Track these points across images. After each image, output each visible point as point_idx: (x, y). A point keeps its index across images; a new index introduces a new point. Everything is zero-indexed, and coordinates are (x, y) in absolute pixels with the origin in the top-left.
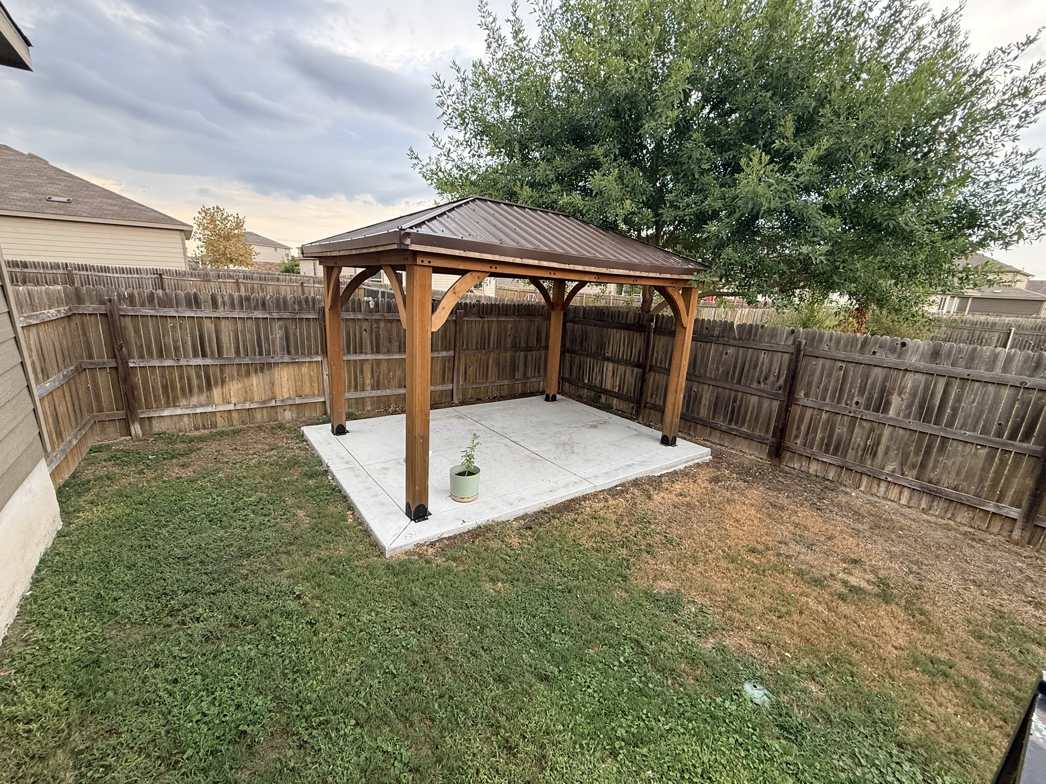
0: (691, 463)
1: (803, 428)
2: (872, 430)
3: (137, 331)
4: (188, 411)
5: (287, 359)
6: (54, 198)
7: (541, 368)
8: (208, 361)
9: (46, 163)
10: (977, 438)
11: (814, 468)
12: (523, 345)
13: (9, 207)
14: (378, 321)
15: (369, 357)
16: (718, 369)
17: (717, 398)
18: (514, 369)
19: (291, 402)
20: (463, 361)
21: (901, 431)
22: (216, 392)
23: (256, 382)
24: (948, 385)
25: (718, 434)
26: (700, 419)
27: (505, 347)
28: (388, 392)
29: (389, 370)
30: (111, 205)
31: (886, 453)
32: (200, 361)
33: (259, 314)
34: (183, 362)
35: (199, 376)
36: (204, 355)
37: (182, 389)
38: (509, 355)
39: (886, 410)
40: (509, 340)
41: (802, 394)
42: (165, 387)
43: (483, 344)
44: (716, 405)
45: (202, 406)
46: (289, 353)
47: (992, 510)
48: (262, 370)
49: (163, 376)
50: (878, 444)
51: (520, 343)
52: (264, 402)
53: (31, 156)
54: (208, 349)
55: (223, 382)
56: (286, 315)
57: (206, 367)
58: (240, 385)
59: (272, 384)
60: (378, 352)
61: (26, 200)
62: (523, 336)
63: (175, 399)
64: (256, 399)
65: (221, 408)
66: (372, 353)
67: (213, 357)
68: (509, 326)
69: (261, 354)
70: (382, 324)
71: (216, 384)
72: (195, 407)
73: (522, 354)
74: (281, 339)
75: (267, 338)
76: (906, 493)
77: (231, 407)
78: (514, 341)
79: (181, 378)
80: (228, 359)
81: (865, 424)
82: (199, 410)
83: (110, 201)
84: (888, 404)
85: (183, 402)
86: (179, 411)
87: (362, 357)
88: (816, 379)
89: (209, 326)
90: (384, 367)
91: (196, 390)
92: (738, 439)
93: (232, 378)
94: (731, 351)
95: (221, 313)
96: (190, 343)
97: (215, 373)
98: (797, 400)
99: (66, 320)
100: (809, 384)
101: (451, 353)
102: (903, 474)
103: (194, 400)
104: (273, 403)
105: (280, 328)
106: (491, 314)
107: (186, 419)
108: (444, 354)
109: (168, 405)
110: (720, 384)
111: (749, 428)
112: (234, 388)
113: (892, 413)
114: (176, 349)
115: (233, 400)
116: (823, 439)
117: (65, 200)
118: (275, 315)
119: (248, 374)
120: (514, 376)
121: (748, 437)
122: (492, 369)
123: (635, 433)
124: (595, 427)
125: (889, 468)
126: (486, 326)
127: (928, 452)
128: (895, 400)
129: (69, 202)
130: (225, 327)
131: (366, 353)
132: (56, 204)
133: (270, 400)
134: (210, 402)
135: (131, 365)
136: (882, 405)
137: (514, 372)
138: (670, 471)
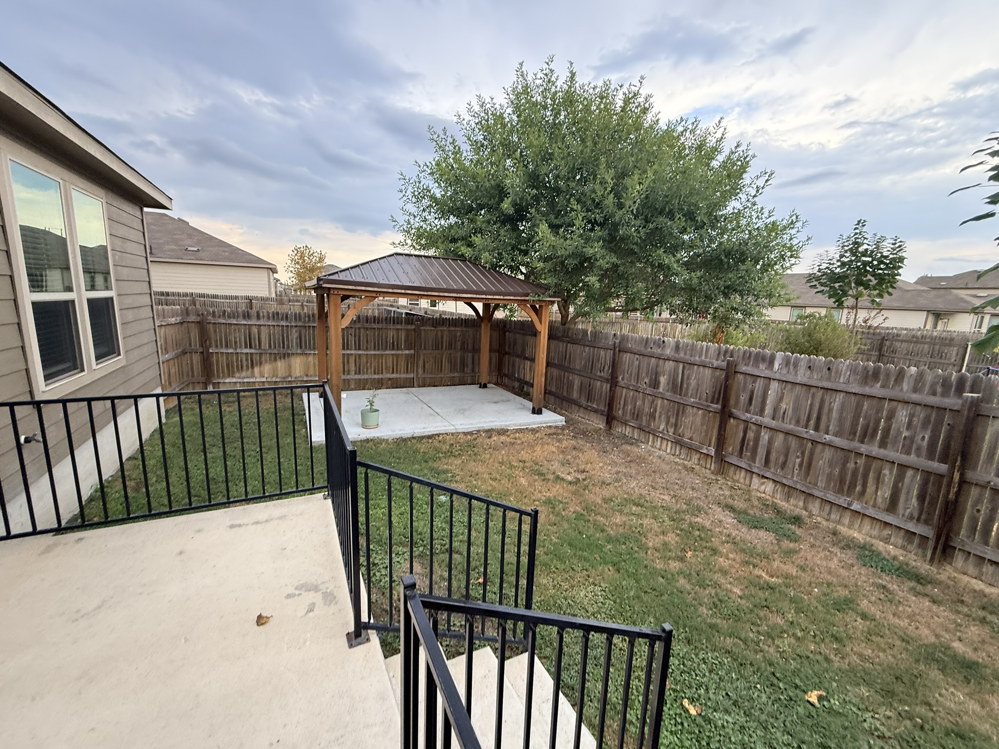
0: (544, 425)
1: (622, 403)
2: (653, 402)
3: (215, 332)
4: (239, 380)
5: (299, 351)
6: (190, 249)
7: (476, 363)
8: (253, 351)
9: (188, 223)
10: (696, 403)
11: (628, 431)
12: (470, 347)
13: (162, 256)
14: (359, 329)
15: (353, 352)
16: (581, 363)
17: (581, 384)
18: (463, 365)
19: (301, 379)
20: (422, 357)
21: (665, 401)
22: (257, 370)
23: (280, 365)
24: (684, 368)
25: (582, 410)
26: (572, 400)
27: (455, 349)
28: (366, 377)
29: (367, 362)
30: (224, 251)
31: (660, 417)
32: (248, 351)
33: (284, 323)
34: (239, 351)
35: (247, 360)
36: (251, 347)
37: (237, 366)
38: (459, 354)
39: (658, 388)
40: (459, 344)
41: (620, 378)
42: (228, 365)
43: (437, 346)
44: (581, 389)
45: (248, 377)
46: (301, 347)
47: (705, 451)
48: (284, 357)
49: (227, 359)
50: (656, 411)
51: (467, 348)
52: (284, 378)
53: (180, 220)
54: (253, 344)
55: (261, 363)
56: (300, 324)
57: (251, 354)
58: (271, 366)
59: (290, 367)
60: (359, 349)
61: (173, 250)
62: (470, 342)
63: (233, 372)
64: (279, 376)
65: (258, 380)
66: (356, 349)
67: (255, 348)
68: (458, 334)
69: (284, 347)
70: (362, 331)
71: (257, 365)
72: (244, 378)
73: (470, 355)
74: (297, 338)
75: (288, 337)
76: (670, 443)
77: (264, 380)
78: (463, 344)
79: (237, 360)
80: (264, 350)
81: (649, 397)
82: (246, 380)
83: (224, 249)
84: (659, 383)
85: (237, 375)
86: (234, 380)
87: (348, 352)
88: (626, 368)
89: (255, 330)
90: (364, 359)
91: (245, 368)
92: (592, 413)
93: (266, 362)
94: (587, 349)
95: (261, 322)
96: (243, 339)
97: (256, 358)
98: (617, 382)
99: (179, 325)
100: (624, 371)
101: (412, 352)
102: (668, 431)
103: (244, 374)
104: (290, 379)
105: (296, 331)
106: (443, 325)
107: (238, 385)
108: (407, 352)
109: (229, 376)
110: (582, 373)
111: (597, 405)
112: (267, 368)
113: (661, 390)
114: (236, 343)
115: (266, 376)
116: (631, 410)
117: (196, 249)
118: (293, 324)
119: (275, 360)
120: (464, 371)
121: (596, 411)
122: (446, 364)
123: (522, 406)
124: (496, 403)
125: (662, 427)
126: (439, 334)
127: (677, 415)
128: (663, 380)
129: (198, 250)
130: (264, 332)
131: (351, 350)
132: (190, 252)
133: (288, 377)
134: (253, 376)
135: (211, 351)
136: (655, 384)
137: (464, 368)
138: (523, 427)
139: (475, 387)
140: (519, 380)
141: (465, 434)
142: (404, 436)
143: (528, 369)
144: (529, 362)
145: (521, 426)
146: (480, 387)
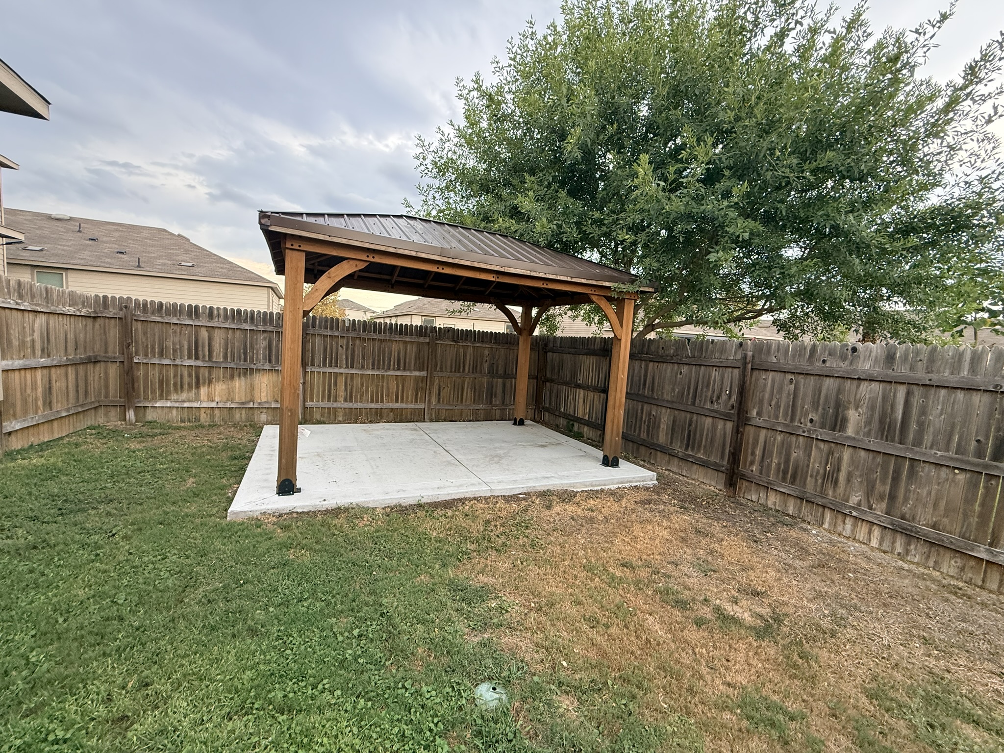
0: (627, 485)
1: (758, 452)
2: (831, 453)
3: (145, 333)
4: (177, 405)
5: (267, 366)
6: (183, 264)
7: (509, 393)
8: (199, 363)
9: (188, 240)
10: (952, 459)
11: (773, 500)
12: (501, 372)
14: (354, 339)
15: (342, 370)
16: (673, 390)
17: (674, 421)
18: (491, 395)
19: (267, 406)
20: (437, 381)
21: (863, 453)
22: (203, 391)
23: (239, 385)
24: (908, 394)
25: (676, 461)
26: (659, 446)
27: (481, 372)
28: (359, 405)
29: (362, 385)
30: (222, 268)
31: (848, 480)
32: (192, 362)
33: (247, 327)
34: (178, 362)
35: (190, 375)
36: (197, 358)
37: (175, 385)
38: (485, 380)
39: (843, 428)
40: (486, 366)
41: (754, 413)
42: (161, 383)
43: (458, 367)
44: (673, 430)
45: (189, 401)
46: (270, 362)
47: (984, 556)
48: (245, 374)
49: (160, 373)
50: (839, 470)
51: (497, 370)
52: (243, 403)
53: (179, 235)
54: (200, 353)
55: (210, 382)
56: (270, 329)
57: (197, 367)
58: (224, 387)
59: (252, 388)
60: (352, 367)
61: (164, 265)
62: (501, 363)
63: (168, 393)
64: (237, 400)
65: (204, 405)
66: (347, 367)
67: (204, 361)
68: (486, 352)
69: (245, 360)
70: (358, 342)
71: (204, 383)
72: (184, 401)
73: (500, 380)
74: (265, 348)
75: (252, 347)
76: (876, 532)
77: (214, 405)
78: (492, 365)
79: (175, 376)
80: (216, 362)
81: (822, 445)
82: (186, 405)
83: (222, 265)
84: (845, 420)
85: (174, 397)
86: (169, 404)
87: (337, 370)
88: (767, 396)
89: (204, 334)
90: (357, 382)
91: (186, 387)
92: (695, 467)
93: (218, 380)
94: (685, 369)
95: (214, 323)
96: (186, 347)
97: (204, 373)
98: (748, 419)
99: (92, 319)
100: (761, 402)
101: (424, 373)
102: (870, 508)
103: (184, 396)
104: (251, 405)
105: (265, 339)
106: (466, 340)
107: (174, 412)
108: (417, 373)
109: (161, 397)
110: (675, 406)
111: (705, 453)
112: (219, 389)
113: (850, 431)
114: (175, 351)
115: (217, 399)
116: (779, 464)
117: (190, 264)
118: (261, 328)
119: (232, 377)
120: (491, 403)
121: (704, 464)
122: (468, 394)
123: (583, 454)
124: (543, 446)
125: (854, 500)
126: (461, 350)
127: (896, 479)
128: (853, 416)
129: (193, 266)
130: (218, 336)
131: (341, 367)
132: (183, 267)
133: (249, 402)
134: (197, 398)
135: (136, 361)
136: (838, 422)
137: (492, 397)
138: (595, 488)
139: (508, 424)
140: (566, 416)
141: (508, 499)
142: (405, 502)
143: (581, 401)
144: (582, 392)
145: (592, 486)
146: (515, 424)
